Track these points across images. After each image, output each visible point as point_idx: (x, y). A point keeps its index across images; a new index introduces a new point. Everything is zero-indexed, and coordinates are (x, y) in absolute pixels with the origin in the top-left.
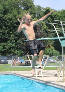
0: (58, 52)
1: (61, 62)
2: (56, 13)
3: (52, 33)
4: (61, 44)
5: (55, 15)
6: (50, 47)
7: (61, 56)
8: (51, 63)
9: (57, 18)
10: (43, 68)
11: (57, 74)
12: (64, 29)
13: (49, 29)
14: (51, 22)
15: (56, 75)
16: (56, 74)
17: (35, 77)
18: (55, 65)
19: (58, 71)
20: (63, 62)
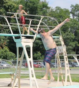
0: (13, 54)
1: (16, 67)
2: (12, 3)
3: (5, 28)
4: (15, 43)
5: (10, 6)
6: (2, 48)
7: (16, 60)
8: (4, 68)
9: (13, 10)
11: (11, 83)
12: (19, 24)
13: (2, 24)
14: (4, 14)
15: (9, 85)
16: (9, 83)
18: (9, 72)
19: (12, 80)
20: (19, 67)
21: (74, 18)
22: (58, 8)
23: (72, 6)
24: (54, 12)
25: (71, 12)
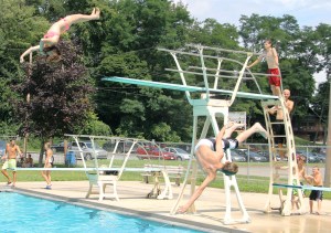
2: (105, 7)
5: (102, 14)
10: (120, 174)
14: (87, 32)
17: (98, 199)
21: (246, 45)
22: (211, 22)
23: (243, 18)
24: (201, 30)
25: (240, 33)
